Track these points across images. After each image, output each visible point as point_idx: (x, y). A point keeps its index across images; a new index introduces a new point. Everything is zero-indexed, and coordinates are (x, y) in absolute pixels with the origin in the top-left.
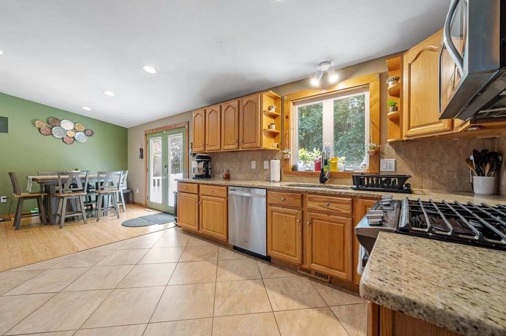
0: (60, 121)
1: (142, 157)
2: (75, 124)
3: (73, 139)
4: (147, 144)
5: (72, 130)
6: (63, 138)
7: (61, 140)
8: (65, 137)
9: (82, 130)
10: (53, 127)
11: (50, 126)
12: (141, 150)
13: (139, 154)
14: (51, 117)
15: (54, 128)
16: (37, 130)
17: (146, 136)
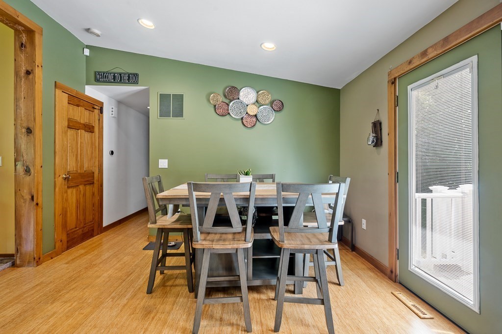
0: (238, 91)
1: (378, 143)
2: (257, 92)
3: (254, 119)
4: (396, 104)
5: (254, 104)
6: (242, 119)
7: (240, 121)
8: (244, 115)
9: (267, 102)
10: (231, 101)
11: (227, 101)
12: (377, 126)
13: (372, 137)
14: (228, 87)
15: (232, 103)
16: (213, 109)
17: (394, 83)
